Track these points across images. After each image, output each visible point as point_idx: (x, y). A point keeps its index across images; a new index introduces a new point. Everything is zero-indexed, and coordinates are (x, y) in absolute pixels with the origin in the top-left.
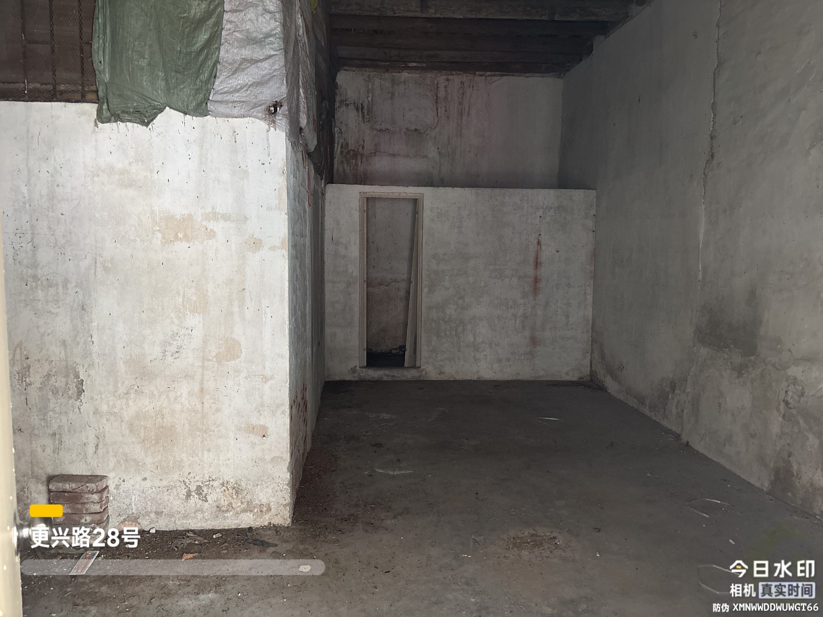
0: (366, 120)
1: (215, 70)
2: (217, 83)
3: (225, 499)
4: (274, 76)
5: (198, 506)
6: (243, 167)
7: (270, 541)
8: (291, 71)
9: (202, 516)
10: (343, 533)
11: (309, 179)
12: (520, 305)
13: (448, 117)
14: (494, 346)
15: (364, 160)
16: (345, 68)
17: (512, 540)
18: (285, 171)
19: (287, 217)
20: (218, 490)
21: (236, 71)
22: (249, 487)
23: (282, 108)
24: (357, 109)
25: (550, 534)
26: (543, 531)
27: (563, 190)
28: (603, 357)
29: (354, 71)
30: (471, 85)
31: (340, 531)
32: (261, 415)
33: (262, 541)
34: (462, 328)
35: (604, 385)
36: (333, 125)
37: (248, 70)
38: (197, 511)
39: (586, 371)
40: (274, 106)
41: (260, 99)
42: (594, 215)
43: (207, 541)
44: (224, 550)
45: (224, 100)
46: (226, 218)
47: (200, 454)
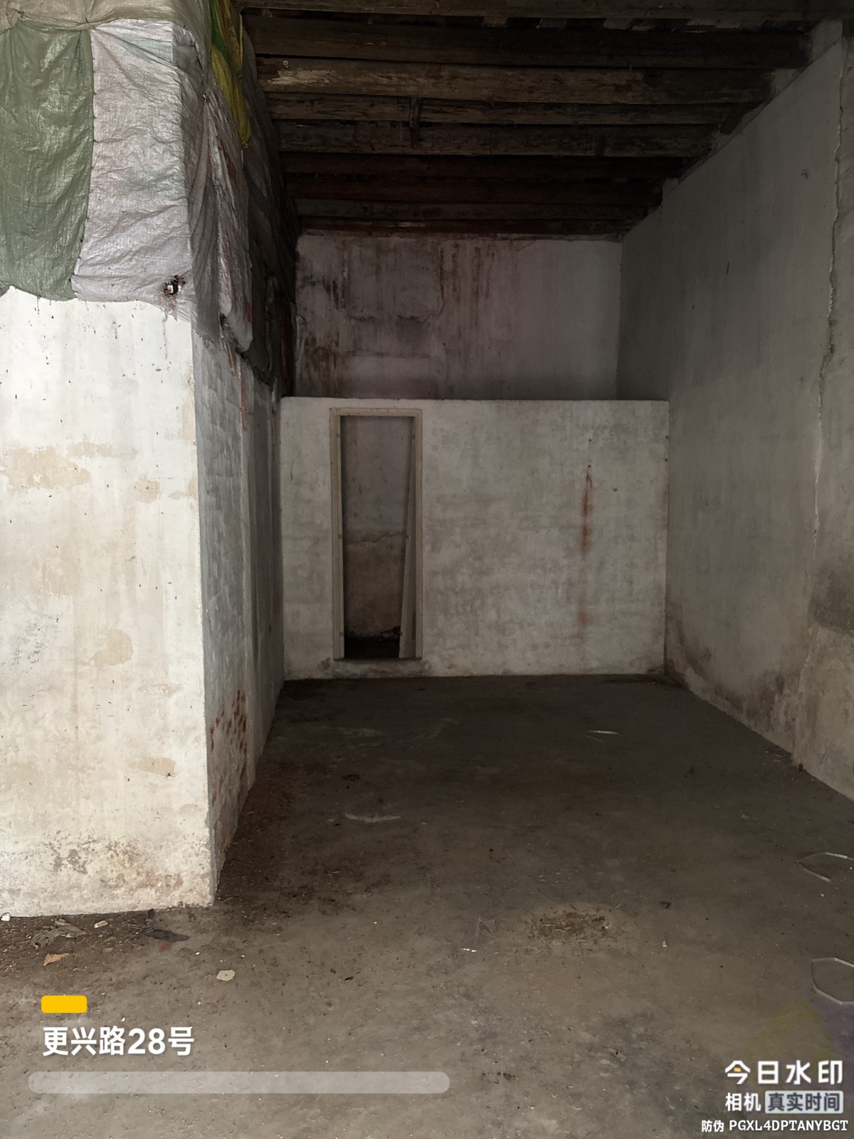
0: (340, 305)
1: (81, 230)
2: (85, 249)
3: (113, 868)
4: (172, 238)
5: (73, 880)
6: (129, 375)
7: (179, 932)
8: (199, 231)
9: (79, 894)
10: (289, 917)
11: (243, 390)
12: (563, 567)
13: (458, 299)
14: (526, 626)
15: (339, 361)
16: (311, 230)
17: (539, 923)
18: (192, 380)
19: (195, 448)
20: (102, 856)
21: (113, 230)
22: (148, 850)
23: (186, 287)
24: (328, 290)
25: (595, 913)
26: (585, 909)
27: (623, 403)
28: (682, 640)
29: (322, 235)
30: (491, 253)
31: (285, 912)
32: (163, 743)
33: (166, 932)
34: (480, 601)
35: (683, 680)
36: (293, 310)
37: (132, 229)
38: (71, 887)
39: (659, 660)
40: (172, 284)
41: (151, 273)
42: (667, 437)
43: (84, 933)
44: (109, 947)
45: (96, 274)
46: (105, 451)
47: (74, 803)
